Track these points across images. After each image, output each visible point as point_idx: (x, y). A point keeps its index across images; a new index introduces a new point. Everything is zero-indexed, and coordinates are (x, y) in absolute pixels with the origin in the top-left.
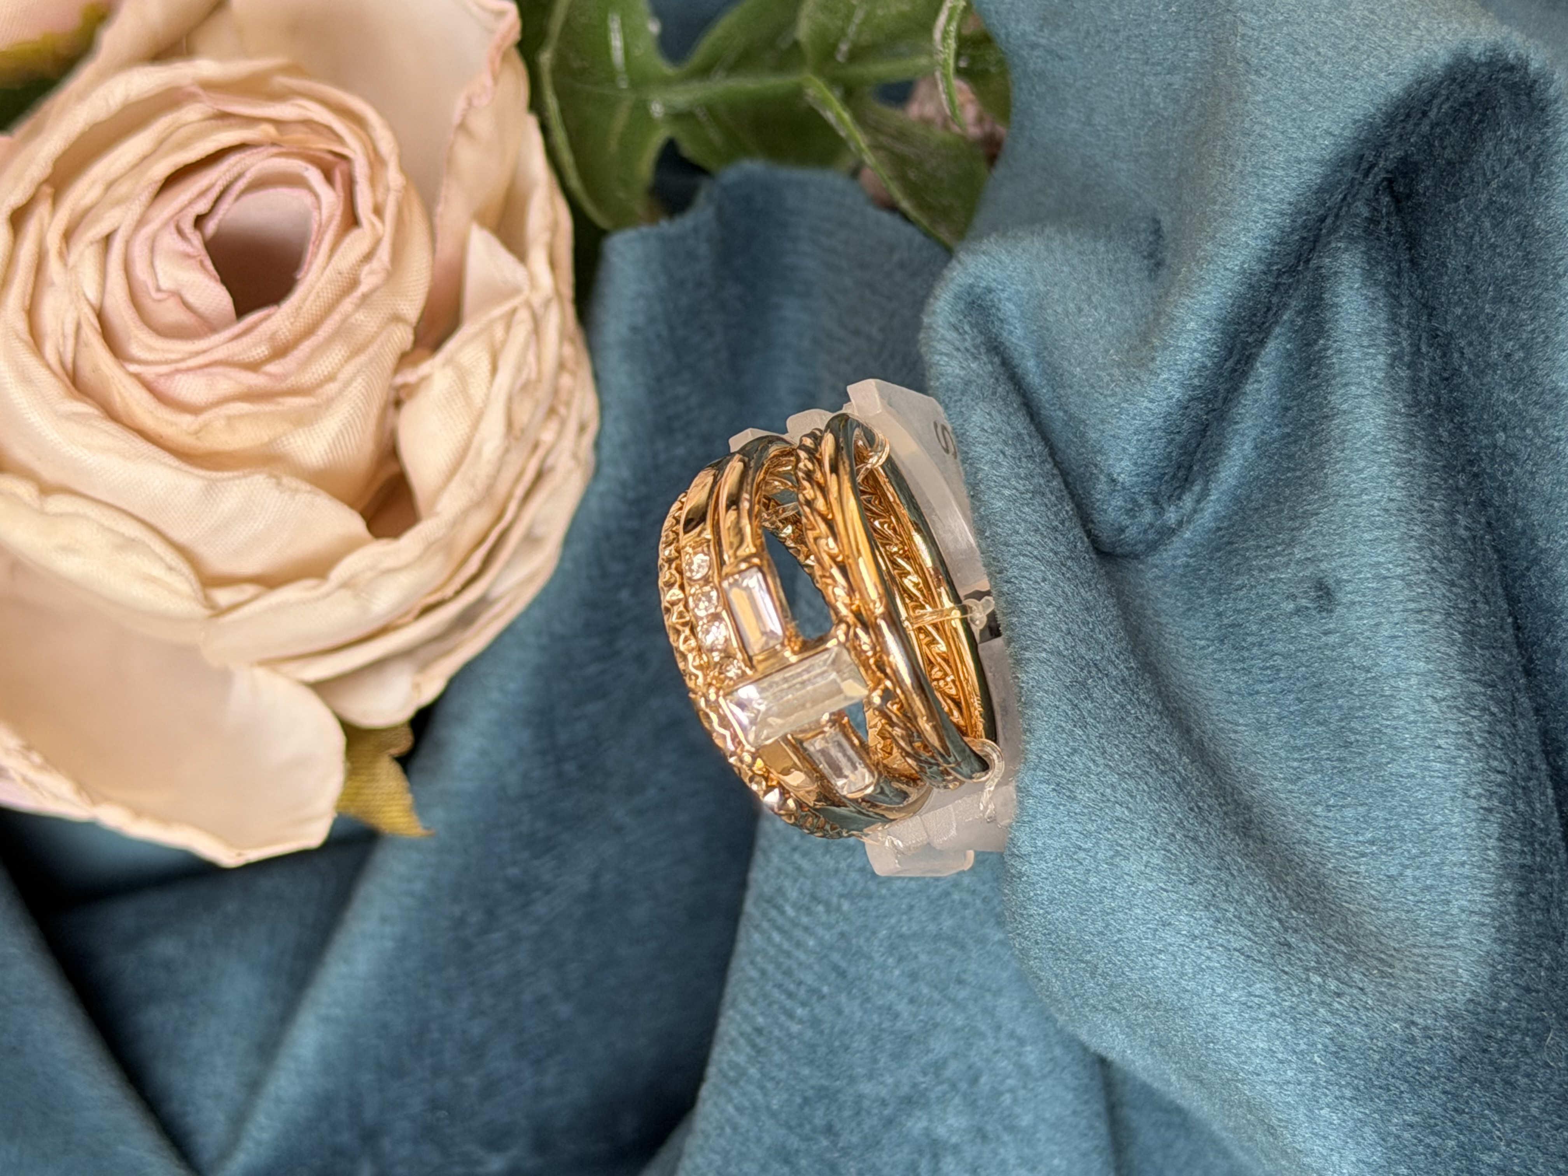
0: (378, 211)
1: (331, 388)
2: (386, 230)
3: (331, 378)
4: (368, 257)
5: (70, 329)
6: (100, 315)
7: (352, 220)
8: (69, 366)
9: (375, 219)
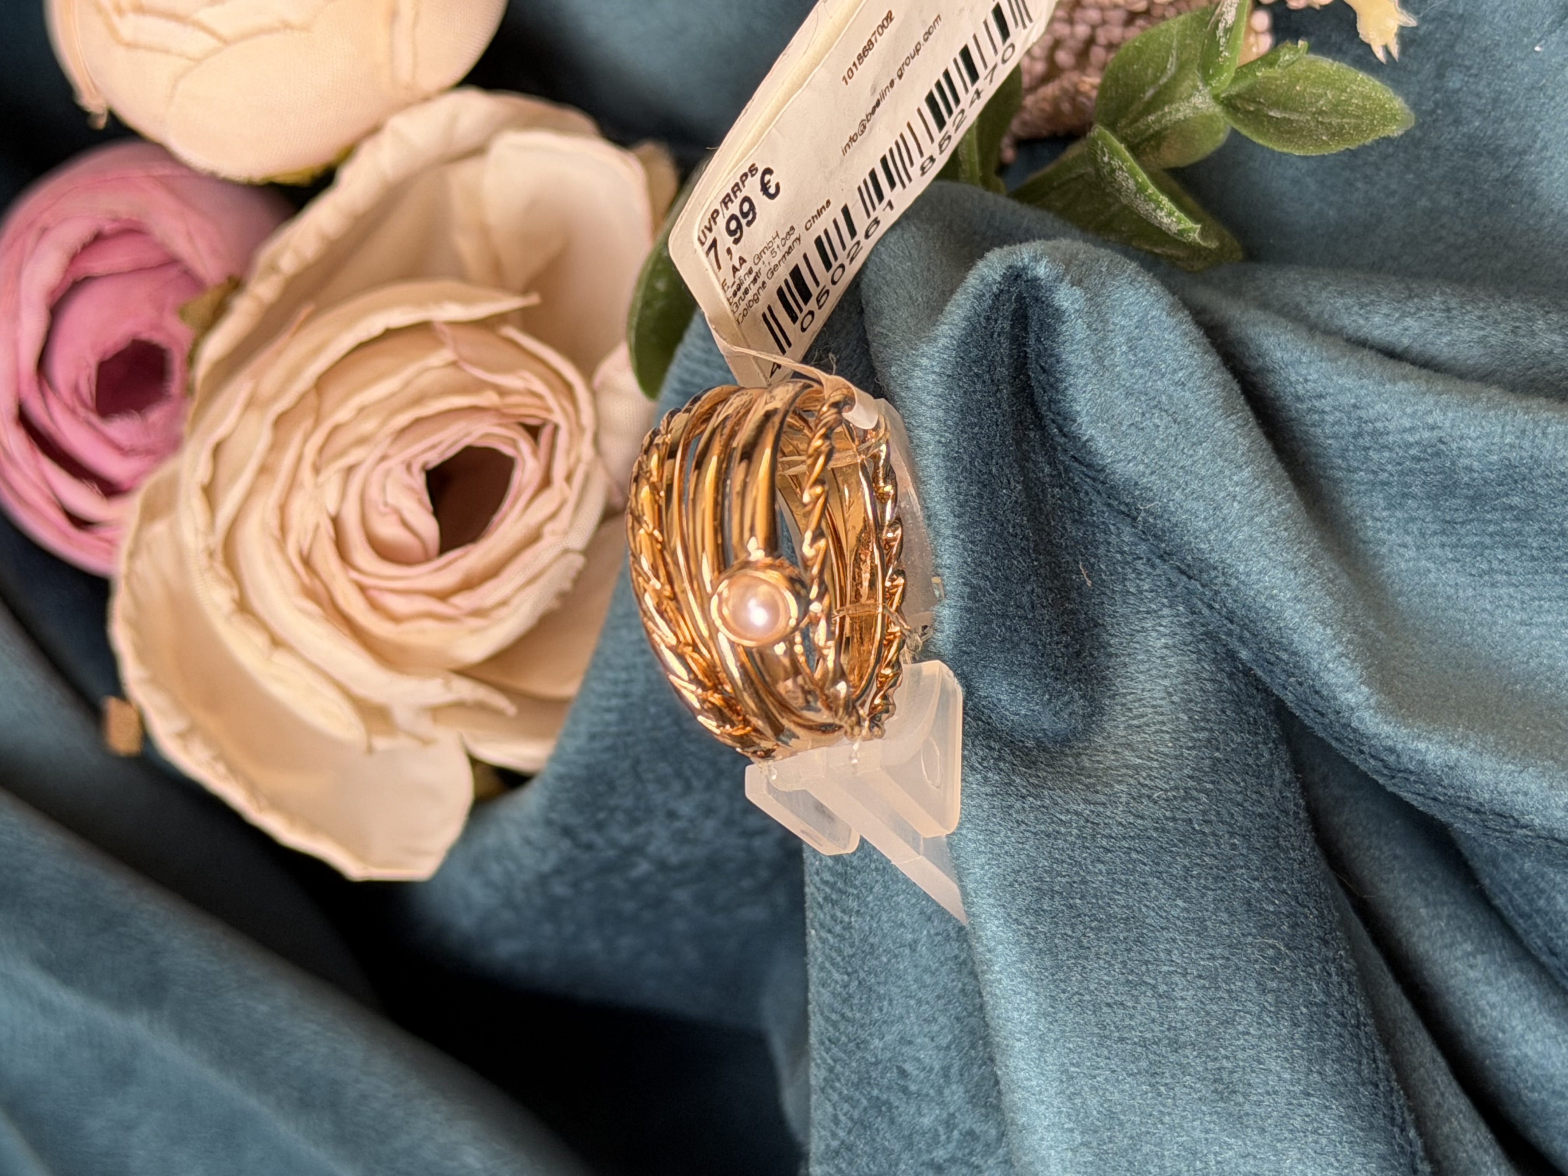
0: (569, 478)
1: (503, 611)
2: (572, 495)
3: (504, 603)
4: (553, 516)
5: (310, 527)
6: (336, 521)
7: (546, 482)
8: (305, 552)
9: (564, 485)
